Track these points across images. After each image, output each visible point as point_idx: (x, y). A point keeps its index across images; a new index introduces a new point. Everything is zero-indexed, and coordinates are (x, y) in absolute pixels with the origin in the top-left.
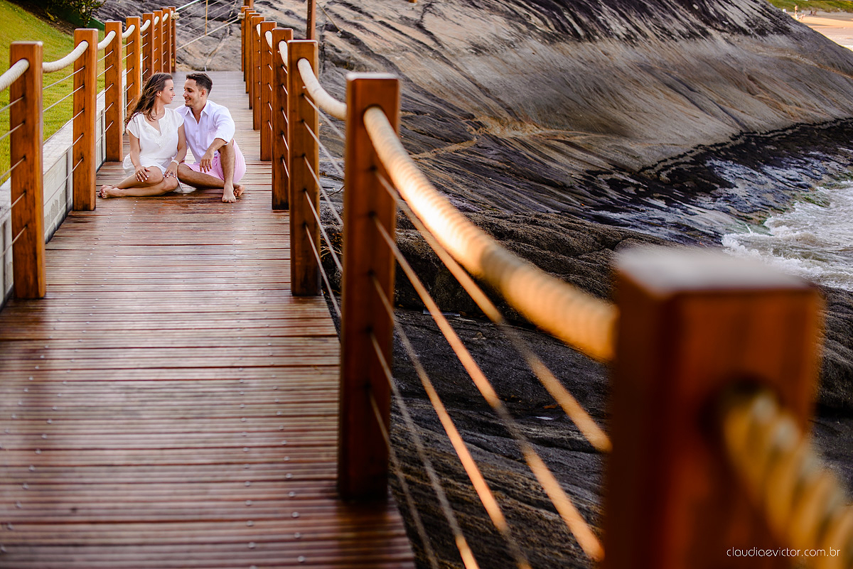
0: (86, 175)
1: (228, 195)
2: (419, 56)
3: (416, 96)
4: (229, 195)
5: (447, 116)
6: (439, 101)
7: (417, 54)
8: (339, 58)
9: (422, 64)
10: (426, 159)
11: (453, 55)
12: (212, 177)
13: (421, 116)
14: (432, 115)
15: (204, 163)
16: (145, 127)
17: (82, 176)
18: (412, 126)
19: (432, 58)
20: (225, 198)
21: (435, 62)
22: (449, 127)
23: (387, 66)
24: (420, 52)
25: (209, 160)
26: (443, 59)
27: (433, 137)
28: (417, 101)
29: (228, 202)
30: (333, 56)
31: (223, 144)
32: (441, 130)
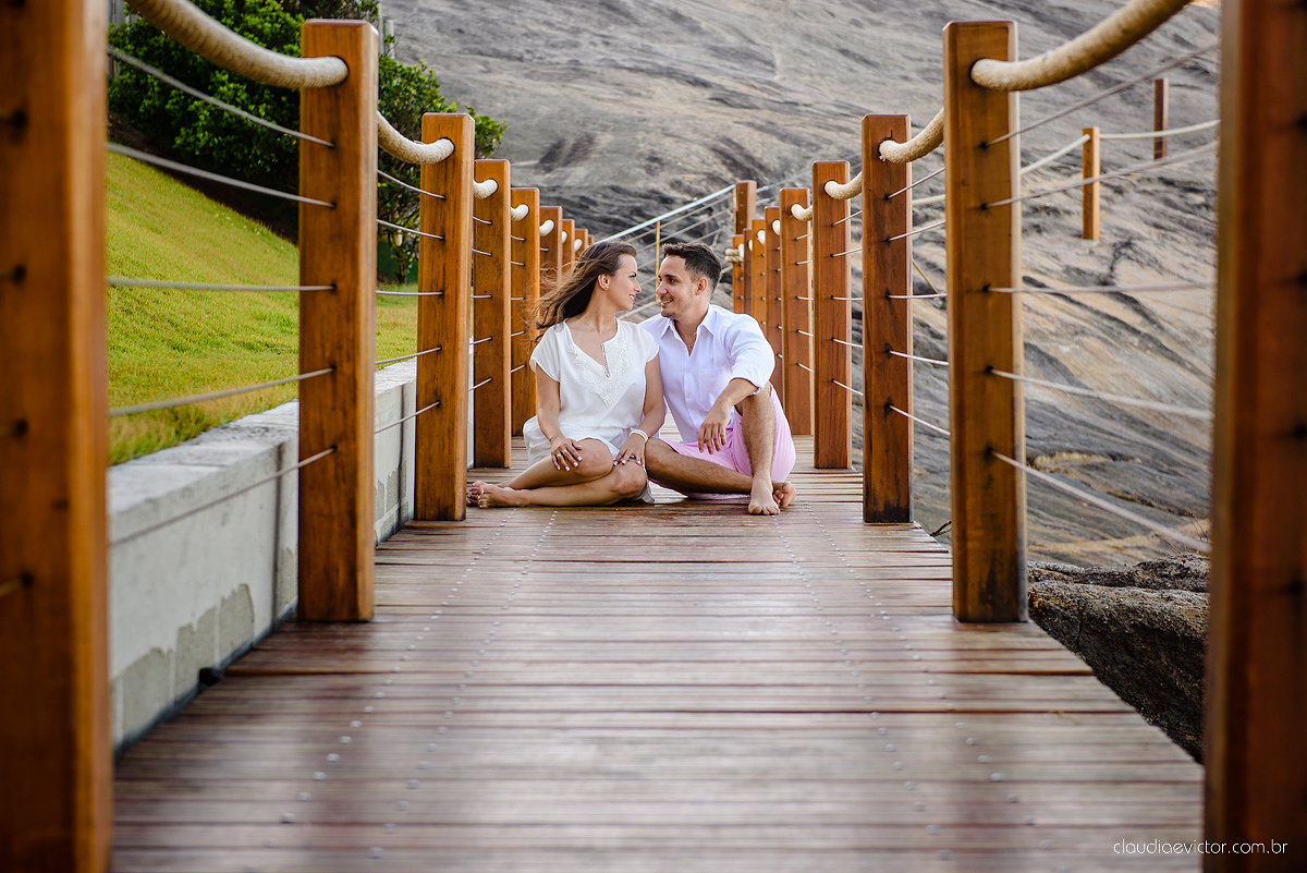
0: (447, 442)
1: (762, 499)
2: (1111, 344)
3: (1107, 425)
4: (764, 499)
5: (1179, 465)
6: (1159, 436)
7: (1105, 341)
8: (938, 350)
9: (1118, 359)
10: (1139, 548)
11: (1183, 343)
12: (722, 469)
13: (1122, 464)
14: (1145, 462)
15: (709, 431)
16: (572, 355)
17: (436, 442)
18: (1106, 484)
19: (1140, 348)
20: (755, 504)
21: (1147, 357)
22: (1186, 485)
23: (1042, 363)
24: (1113, 337)
25: (720, 425)
26: (1162, 350)
27: (1150, 505)
28: (1111, 434)
29: (762, 513)
30: (927, 346)
31: (748, 390)
32: (1167, 492)
